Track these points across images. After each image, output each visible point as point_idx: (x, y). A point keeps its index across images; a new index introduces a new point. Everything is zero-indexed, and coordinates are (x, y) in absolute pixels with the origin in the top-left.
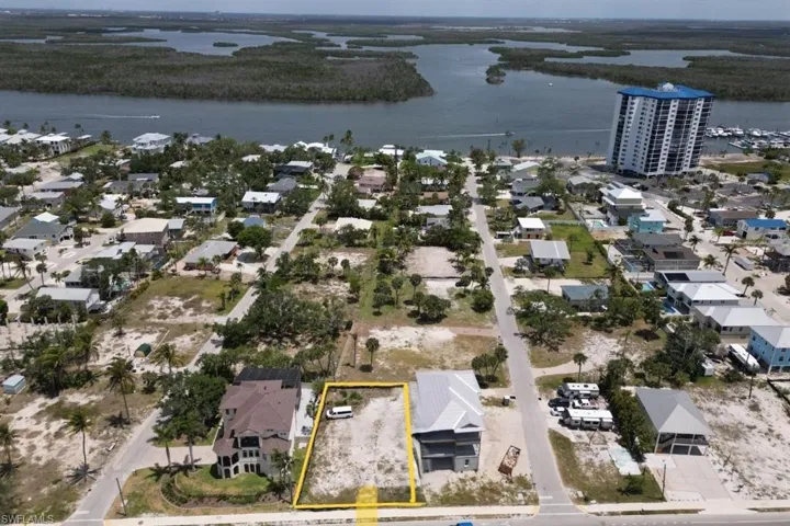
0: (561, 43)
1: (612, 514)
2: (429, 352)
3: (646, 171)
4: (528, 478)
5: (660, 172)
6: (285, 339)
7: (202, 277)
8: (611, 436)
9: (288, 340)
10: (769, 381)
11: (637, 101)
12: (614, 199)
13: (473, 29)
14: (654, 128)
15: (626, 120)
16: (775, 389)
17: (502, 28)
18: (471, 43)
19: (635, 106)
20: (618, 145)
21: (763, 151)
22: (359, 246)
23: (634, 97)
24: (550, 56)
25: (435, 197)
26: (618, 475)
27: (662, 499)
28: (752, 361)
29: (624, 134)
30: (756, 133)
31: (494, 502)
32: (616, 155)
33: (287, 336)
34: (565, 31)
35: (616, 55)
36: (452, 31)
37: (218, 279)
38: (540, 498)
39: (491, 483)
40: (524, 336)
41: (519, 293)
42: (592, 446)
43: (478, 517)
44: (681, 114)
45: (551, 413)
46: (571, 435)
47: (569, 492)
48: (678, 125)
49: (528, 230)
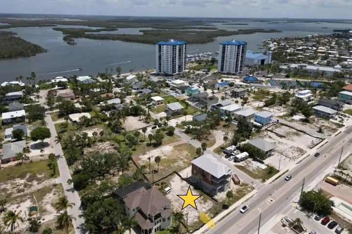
0: (85, 26)
1: (273, 181)
2: (171, 156)
3: (173, 73)
4: (244, 182)
5: (177, 73)
6: (105, 175)
7: (20, 164)
8: (250, 160)
9: (108, 175)
10: (266, 129)
11: (164, 47)
12: (176, 84)
13: (33, 19)
14: (173, 56)
15: (162, 54)
16: (269, 130)
17: (48, 19)
18: (40, 26)
19: (164, 49)
20: (160, 64)
21: (197, 62)
22: (92, 125)
23: (163, 45)
24: (86, 31)
25: (107, 96)
26: (262, 169)
27: (279, 171)
28: (259, 124)
29: (162, 60)
30: (188, 56)
31: (244, 195)
32: (160, 68)
33: (105, 173)
34: (81, 20)
35: (113, 30)
36: (21, 21)
37: (31, 162)
38: (253, 186)
39: (237, 189)
40: (194, 139)
41: (177, 125)
42: (249, 165)
43: (246, 201)
44: (180, 50)
45: (229, 160)
46: (240, 164)
47: (257, 181)
48: (180, 55)
49: (158, 101)
